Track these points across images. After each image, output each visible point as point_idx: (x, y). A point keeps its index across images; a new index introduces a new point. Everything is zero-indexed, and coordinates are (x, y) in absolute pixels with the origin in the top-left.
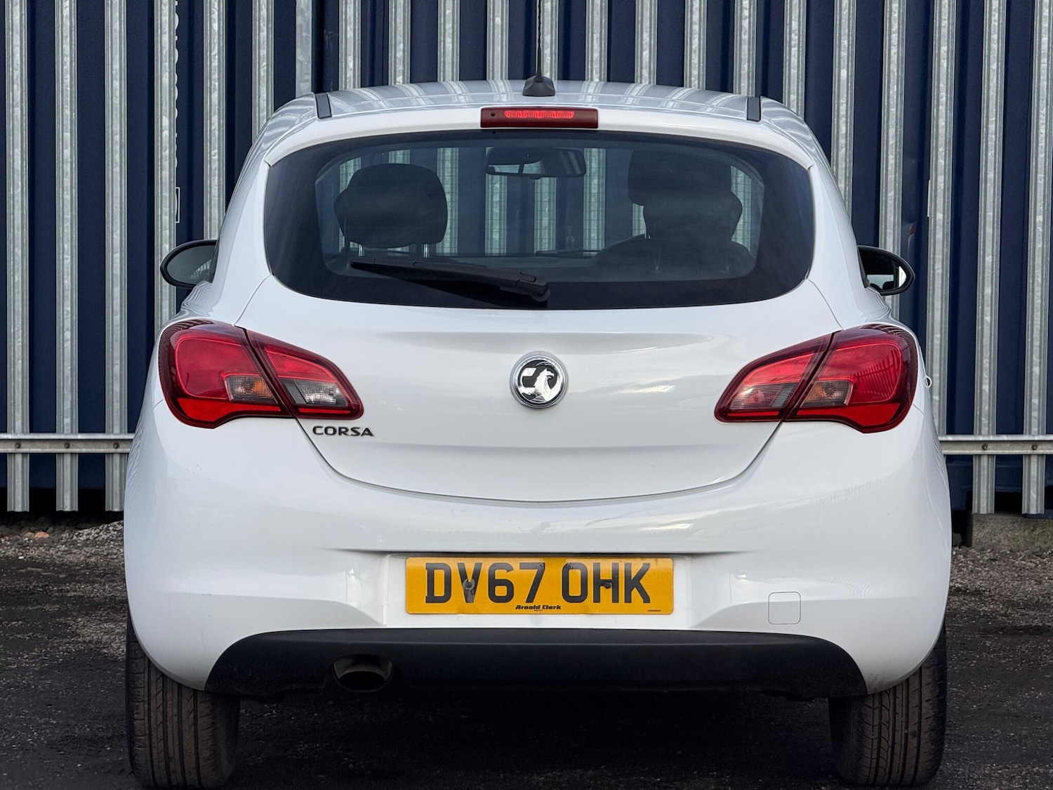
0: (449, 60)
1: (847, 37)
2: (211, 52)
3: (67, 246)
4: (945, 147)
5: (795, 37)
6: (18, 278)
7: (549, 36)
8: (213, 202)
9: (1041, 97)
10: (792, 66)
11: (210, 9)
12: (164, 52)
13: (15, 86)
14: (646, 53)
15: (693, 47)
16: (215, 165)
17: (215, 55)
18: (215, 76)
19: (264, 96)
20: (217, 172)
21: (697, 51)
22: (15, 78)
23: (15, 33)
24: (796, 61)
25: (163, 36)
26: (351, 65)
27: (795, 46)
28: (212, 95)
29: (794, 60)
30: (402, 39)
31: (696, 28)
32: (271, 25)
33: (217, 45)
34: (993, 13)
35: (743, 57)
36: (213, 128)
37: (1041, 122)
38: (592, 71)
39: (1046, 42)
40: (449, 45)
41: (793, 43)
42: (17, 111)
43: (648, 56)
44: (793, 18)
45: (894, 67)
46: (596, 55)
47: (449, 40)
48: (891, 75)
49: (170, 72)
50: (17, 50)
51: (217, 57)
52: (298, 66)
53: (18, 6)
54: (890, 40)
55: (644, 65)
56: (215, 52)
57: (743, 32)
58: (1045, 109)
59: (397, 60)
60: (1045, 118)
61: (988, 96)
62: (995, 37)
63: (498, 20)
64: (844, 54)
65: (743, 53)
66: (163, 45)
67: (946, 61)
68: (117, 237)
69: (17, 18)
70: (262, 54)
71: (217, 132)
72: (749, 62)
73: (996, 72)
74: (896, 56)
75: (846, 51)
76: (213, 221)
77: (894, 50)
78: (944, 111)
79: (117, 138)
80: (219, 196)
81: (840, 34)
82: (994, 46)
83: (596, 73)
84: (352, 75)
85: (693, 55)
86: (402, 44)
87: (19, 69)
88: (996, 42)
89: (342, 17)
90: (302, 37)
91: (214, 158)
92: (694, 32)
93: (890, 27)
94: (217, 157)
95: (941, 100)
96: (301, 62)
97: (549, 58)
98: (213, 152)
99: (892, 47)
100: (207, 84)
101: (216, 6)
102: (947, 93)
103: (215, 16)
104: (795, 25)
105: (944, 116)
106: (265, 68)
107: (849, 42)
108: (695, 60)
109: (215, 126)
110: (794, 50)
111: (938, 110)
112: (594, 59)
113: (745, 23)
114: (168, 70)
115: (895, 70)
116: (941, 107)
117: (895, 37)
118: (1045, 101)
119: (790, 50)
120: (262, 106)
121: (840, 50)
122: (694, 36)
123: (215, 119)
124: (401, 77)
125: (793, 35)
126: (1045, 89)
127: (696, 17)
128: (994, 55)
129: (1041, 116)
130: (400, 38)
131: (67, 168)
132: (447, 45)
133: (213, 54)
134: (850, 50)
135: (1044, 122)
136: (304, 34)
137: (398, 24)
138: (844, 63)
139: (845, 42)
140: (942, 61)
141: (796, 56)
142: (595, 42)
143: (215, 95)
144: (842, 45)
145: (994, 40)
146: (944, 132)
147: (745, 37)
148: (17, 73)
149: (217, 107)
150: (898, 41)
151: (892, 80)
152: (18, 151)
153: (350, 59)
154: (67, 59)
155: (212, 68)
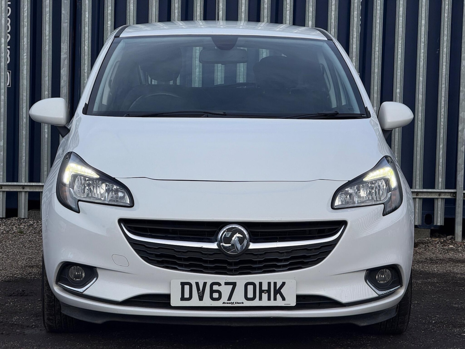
0: (132, 14)
1: (312, 7)
4: (356, 57)
5: (288, 6)
7: (177, 4)
8: (24, 78)
9: (399, 35)
10: (287, 19)
15: (242, 10)
16: (25, 60)
17: (26, 10)
18: (26, 20)
19: (47, 29)
20: (26, 63)
21: (244, 12)
24: (289, 17)
26: (87, 16)
27: (288, 11)
28: (24, 29)
30: (110, 5)
33: (26, 6)
35: (265, 15)
36: (24, 44)
37: (399, 47)
39: (402, 10)
40: (132, 8)
41: (287, 9)
43: (222, 14)
45: (333, 21)
47: (132, 5)
51: (26, 11)
52: (62, 16)
54: (331, 8)
56: (26, 9)
57: (265, 4)
58: (401, 41)
59: (108, 14)
60: (401, 45)
61: (375, 35)
64: (310, 14)
65: (265, 14)
66: (2, 5)
67: (356, 18)
70: (47, 11)
71: (26, 46)
72: (267, 18)
73: (379, 23)
74: (334, 16)
75: (312, 13)
76: (24, 86)
77: (333, 13)
78: (355, 41)
80: (27, 75)
81: (309, 6)
84: (88, 20)
85: (242, 14)
86: (110, 7)
88: (379, 10)
90: (64, 3)
91: (25, 57)
92: (243, 3)
93: (331, 3)
94: (26, 57)
95: (354, 36)
96: (64, 14)
97: (177, 14)
98: (24, 55)
99: (332, 12)
100: (22, 23)
102: (357, 33)
105: (355, 43)
106: (48, 17)
107: (313, 9)
109: (25, 43)
111: (353, 40)
114: (4, 17)
115: (334, 22)
116: (354, 39)
117: (333, 7)
118: (401, 37)
119: (286, 12)
120: (46, 34)
121: (309, 13)
122: (242, 5)
123: (25, 39)
124: (110, 22)
125: (287, 5)
126: (401, 32)
129: (399, 44)
132: (131, 8)
133: (25, 10)
134: (313, 13)
135: (401, 46)
136: (65, 1)
138: (310, 18)
139: (311, 9)
140: (355, 18)
141: (289, 15)
142: (198, 7)
143: (25, 29)
144: (310, 11)
145: (378, 9)
146: (355, 51)
147: (266, 6)
149: (26, 34)
150: (335, 9)
153: (87, 13)
155: (24, 16)
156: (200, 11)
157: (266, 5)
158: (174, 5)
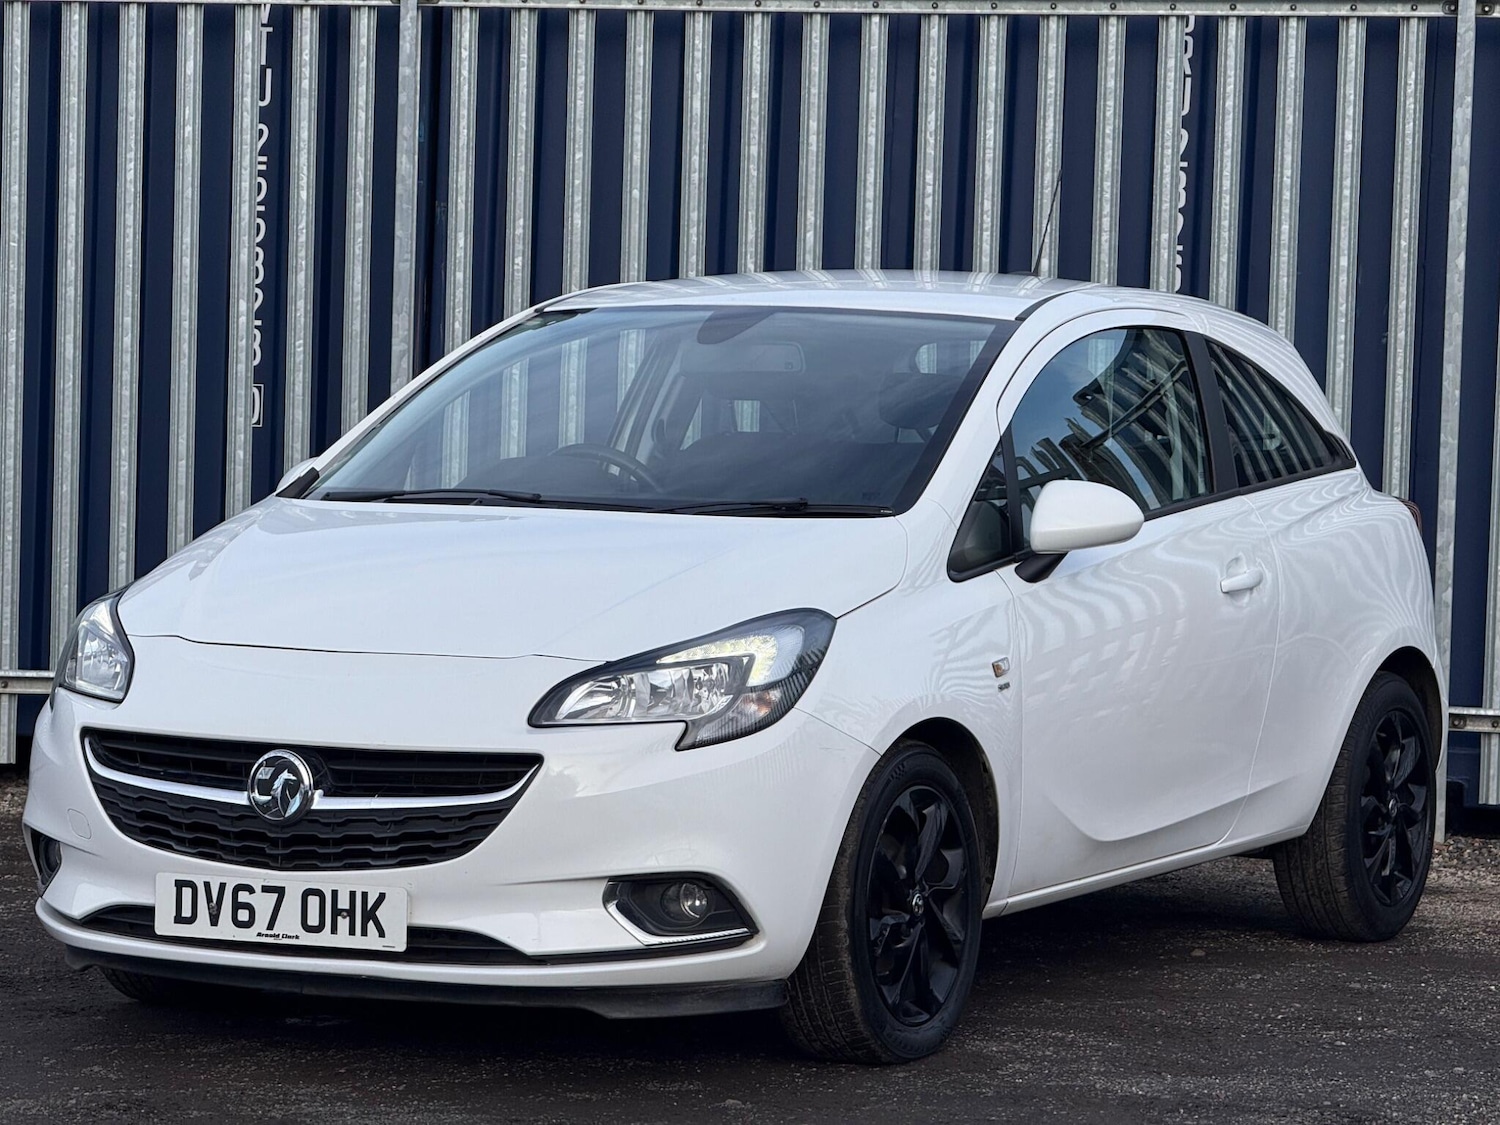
0: (577, 239)
2: (297, 226)
3: (124, 451)
5: (987, 219)
6: (66, 488)
7: (696, 212)
8: (296, 403)
9: (1280, 296)
11: (298, 174)
12: (243, 224)
13: (69, 262)
14: (810, 235)
15: (867, 228)
16: (300, 358)
17: (303, 229)
18: (302, 254)
19: (358, 277)
20: (301, 366)
21: (871, 234)
22: (69, 252)
23: (70, 199)
25: (242, 205)
26: (461, 243)
27: (987, 230)
28: (298, 277)
29: (986, 247)
30: (522, 213)
31: (870, 206)
32: (369, 194)
33: (305, 217)
34: (1224, 195)
35: (925, 241)
36: (298, 314)
38: (746, 255)
39: (1287, 231)
40: (578, 221)
41: (985, 226)
42: (71, 291)
43: (812, 239)
44: (986, 196)
45: (1105, 258)
46: (751, 236)
47: (577, 216)
48: (1102, 266)
49: (249, 248)
50: (72, 219)
51: (304, 231)
52: (396, 243)
53: (75, 168)
54: (1100, 225)
55: (807, 249)
56: (303, 225)
57: (926, 212)
58: (1284, 311)
59: (516, 237)
60: (1284, 321)
61: (1217, 294)
62: (1225, 223)
63: (636, 193)
65: (925, 237)
66: (242, 215)
67: (1167, 251)
68: (183, 441)
69: (73, 182)
70: (357, 229)
71: (303, 319)
72: (932, 248)
73: (1226, 265)
74: (1107, 244)
76: (296, 424)
77: (1105, 237)
79: (186, 324)
80: (304, 395)
82: (1225, 234)
83: (751, 258)
84: (463, 254)
85: (866, 238)
86: (522, 219)
87: (74, 241)
88: (1227, 229)
89: (452, 186)
90: (402, 209)
91: (299, 350)
93: (1101, 210)
94: (302, 349)
96: (401, 239)
98: (297, 343)
99: (1104, 234)
100: (292, 262)
101: (305, 172)
103: (304, 183)
104: (987, 205)
106: (361, 245)
108: (869, 244)
109: (301, 313)
110: (986, 235)
112: (749, 240)
113: (929, 202)
114: (247, 245)
115: (1107, 260)
117: (1106, 221)
118: (1285, 301)
119: (982, 234)
120: (355, 290)
123: (301, 304)
124: (520, 258)
125: (985, 217)
126: (1285, 287)
127: (870, 194)
128: (1224, 245)
129: (1280, 319)
130: (520, 212)
131: (127, 358)
132: (575, 222)
133: (300, 227)
135: (1284, 325)
136: (405, 206)
137: (518, 196)
140: (1162, 251)
141: (989, 242)
142: (750, 221)
143: (302, 276)
145: (1224, 227)
147: (928, 218)
148: (71, 246)
149: (304, 290)
150: (1111, 225)
151: (1102, 273)
152: (70, 337)
153: (461, 235)
154: (130, 231)
155: (299, 244)
156: (757, 232)
157: (928, 215)
158: (689, 216)
